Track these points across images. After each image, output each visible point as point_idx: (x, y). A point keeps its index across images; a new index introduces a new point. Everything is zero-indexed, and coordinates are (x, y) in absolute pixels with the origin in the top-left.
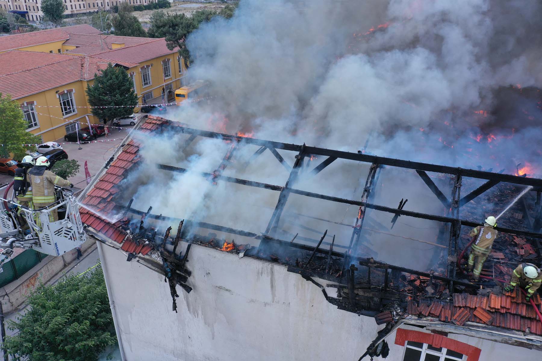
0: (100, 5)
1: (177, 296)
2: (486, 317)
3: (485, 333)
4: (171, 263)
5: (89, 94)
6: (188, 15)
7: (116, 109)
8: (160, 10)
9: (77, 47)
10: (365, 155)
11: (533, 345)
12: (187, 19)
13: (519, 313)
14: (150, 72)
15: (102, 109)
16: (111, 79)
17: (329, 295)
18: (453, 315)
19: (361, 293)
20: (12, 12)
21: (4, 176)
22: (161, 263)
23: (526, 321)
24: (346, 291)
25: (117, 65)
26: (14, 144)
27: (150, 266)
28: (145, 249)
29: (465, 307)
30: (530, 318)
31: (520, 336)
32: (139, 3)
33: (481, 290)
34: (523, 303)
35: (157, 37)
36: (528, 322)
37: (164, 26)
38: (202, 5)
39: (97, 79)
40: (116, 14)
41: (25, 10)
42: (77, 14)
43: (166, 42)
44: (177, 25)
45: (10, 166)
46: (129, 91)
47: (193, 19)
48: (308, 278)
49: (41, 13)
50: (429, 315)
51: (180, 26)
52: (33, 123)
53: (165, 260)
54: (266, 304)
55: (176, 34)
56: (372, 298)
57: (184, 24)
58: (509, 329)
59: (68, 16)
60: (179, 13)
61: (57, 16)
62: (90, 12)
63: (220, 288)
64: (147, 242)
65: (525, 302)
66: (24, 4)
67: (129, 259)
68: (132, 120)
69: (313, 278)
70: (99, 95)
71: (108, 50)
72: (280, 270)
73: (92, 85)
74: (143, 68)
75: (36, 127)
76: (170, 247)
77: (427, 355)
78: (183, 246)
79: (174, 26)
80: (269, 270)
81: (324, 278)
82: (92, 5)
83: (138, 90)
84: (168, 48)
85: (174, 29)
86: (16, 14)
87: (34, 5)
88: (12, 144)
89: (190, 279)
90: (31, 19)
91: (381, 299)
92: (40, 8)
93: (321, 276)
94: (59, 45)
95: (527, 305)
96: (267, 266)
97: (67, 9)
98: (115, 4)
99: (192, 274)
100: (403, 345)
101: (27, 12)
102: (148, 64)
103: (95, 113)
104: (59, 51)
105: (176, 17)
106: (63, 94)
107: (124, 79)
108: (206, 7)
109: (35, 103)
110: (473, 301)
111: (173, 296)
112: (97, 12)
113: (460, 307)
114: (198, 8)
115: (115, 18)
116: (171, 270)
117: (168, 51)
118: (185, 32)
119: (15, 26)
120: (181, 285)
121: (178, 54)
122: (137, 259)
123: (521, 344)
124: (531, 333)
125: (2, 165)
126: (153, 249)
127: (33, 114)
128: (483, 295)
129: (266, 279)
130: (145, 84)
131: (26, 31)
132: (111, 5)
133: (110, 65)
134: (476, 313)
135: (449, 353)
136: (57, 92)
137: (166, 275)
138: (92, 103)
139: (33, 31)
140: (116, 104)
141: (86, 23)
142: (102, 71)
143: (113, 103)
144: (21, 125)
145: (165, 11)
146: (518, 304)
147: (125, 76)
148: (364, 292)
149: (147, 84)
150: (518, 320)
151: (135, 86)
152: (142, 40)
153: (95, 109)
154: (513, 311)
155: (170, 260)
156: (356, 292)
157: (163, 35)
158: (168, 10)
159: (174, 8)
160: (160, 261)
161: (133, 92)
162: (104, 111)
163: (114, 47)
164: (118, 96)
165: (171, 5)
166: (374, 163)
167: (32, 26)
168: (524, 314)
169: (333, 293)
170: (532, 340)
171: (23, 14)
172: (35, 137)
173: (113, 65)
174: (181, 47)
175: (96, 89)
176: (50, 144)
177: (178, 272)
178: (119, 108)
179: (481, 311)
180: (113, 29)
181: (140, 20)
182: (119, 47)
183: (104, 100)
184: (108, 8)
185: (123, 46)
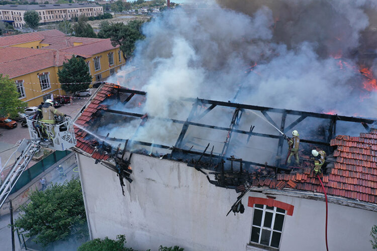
0: (64, 17)
1: (124, 185)
2: (293, 185)
3: (292, 193)
4: (120, 165)
5: (59, 75)
6: (125, 23)
7: (77, 85)
8: (106, 20)
9: (50, 45)
10: (232, 103)
11: (317, 198)
12: (124, 26)
13: (311, 182)
14: (100, 61)
15: (68, 85)
16: (74, 65)
17: (211, 179)
18: (276, 185)
19: (227, 176)
20: (3, 21)
21: (2, 129)
22: (115, 165)
23: (315, 186)
24: (219, 175)
25: (78, 56)
26: (11, 107)
27: (108, 166)
28: (105, 157)
29: (283, 180)
30: (316, 185)
31: (311, 194)
32: (91, 15)
33: (292, 172)
34: (313, 177)
35: (104, 38)
36: (315, 187)
37: (109, 30)
38: (134, 17)
39: (65, 65)
40: (77, 23)
41: (12, 20)
42: (49, 23)
43: (111, 41)
44: (118, 30)
45: (7, 122)
46: (86, 73)
47: (129, 26)
48: (199, 169)
49: (23, 22)
50: (264, 186)
51: (121, 30)
52: (22, 94)
53: (117, 163)
54: (175, 188)
55: (117, 36)
56: (234, 179)
57: (123, 30)
58: (306, 191)
59: (42, 24)
60: (119, 22)
61: (35, 24)
62: (57, 22)
63: (149, 179)
64: (107, 153)
65: (315, 176)
66: (11, 16)
67: (96, 163)
68: (88, 93)
69: (201, 169)
70: (66, 76)
71: (71, 47)
72: (183, 166)
73: (61, 70)
74: (95, 58)
75: (24, 97)
76: (120, 156)
77: (266, 212)
78: (127, 155)
79: (116, 30)
80: (177, 166)
81: (208, 169)
82: (58, 17)
83: (92, 72)
84: (113, 45)
85: (116, 33)
86: (6, 23)
87: (18, 16)
88: (9, 107)
89: (132, 176)
90: (16, 26)
91: (239, 179)
92: (22, 19)
93: (206, 168)
94: (37, 43)
95: (316, 179)
96: (175, 164)
97: (41, 19)
98: (74, 16)
99: (133, 172)
100: (252, 207)
101: (13, 21)
102: (99, 55)
103: (63, 88)
104: (38, 47)
105: (117, 24)
106: (41, 75)
107: (83, 65)
108: (137, 18)
109: (23, 82)
110: (287, 177)
111: (122, 186)
112: (62, 21)
113: (280, 180)
114: (131, 19)
115: (76, 26)
116: (121, 169)
117: (112, 47)
118: (124, 35)
119: (5, 31)
120: (126, 178)
121: (119, 49)
122: (101, 162)
123: (311, 198)
124: (317, 192)
125: (1, 122)
126: (110, 157)
127: (22, 88)
128: (293, 174)
129: (175, 172)
130: (96, 69)
131: (13, 34)
132: (71, 16)
133: (73, 56)
134: (288, 183)
135: (278, 210)
136: (38, 74)
137: (118, 172)
138: (61, 81)
139: (17, 34)
140: (78, 82)
141: (54, 29)
142: (68, 60)
143: (75, 81)
144: (15, 96)
145: (109, 21)
146: (311, 178)
147: (84, 63)
148: (229, 175)
149: (98, 69)
150: (310, 186)
151: (90, 70)
152: (94, 40)
153: (64, 85)
154: (308, 181)
155: (120, 163)
156: (225, 175)
157: (108, 36)
158: (110, 20)
159: (115, 18)
160: (114, 164)
161: (89, 74)
162: (70, 86)
163: (75, 45)
164: (79, 76)
165: (113, 16)
166: (237, 108)
167: (17, 31)
168: (314, 182)
169: (213, 178)
170: (316, 195)
171: (11, 23)
172: (24, 104)
173: (76, 56)
174: (120, 44)
175: (64, 72)
176: (33, 108)
177: (124, 171)
178: (79, 84)
179: (291, 182)
180: (74, 33)
181: (92, 26)
182: (78, 44)
183: (69, 79)
184: (69, 18)
185: (81, 44)
